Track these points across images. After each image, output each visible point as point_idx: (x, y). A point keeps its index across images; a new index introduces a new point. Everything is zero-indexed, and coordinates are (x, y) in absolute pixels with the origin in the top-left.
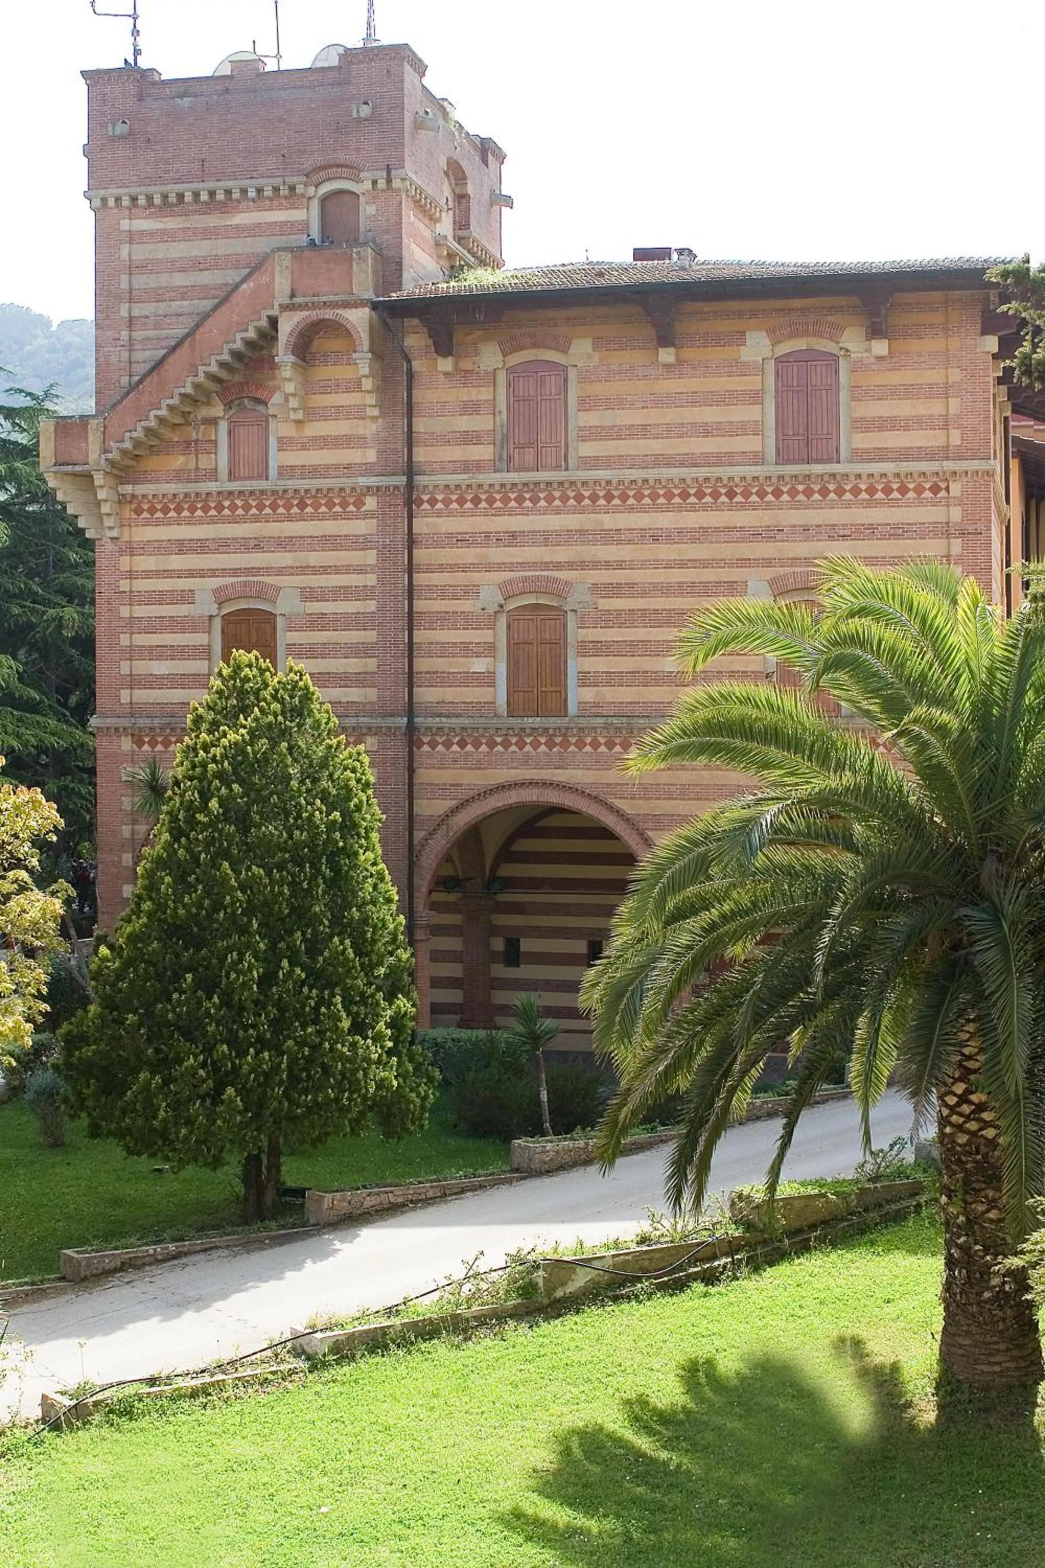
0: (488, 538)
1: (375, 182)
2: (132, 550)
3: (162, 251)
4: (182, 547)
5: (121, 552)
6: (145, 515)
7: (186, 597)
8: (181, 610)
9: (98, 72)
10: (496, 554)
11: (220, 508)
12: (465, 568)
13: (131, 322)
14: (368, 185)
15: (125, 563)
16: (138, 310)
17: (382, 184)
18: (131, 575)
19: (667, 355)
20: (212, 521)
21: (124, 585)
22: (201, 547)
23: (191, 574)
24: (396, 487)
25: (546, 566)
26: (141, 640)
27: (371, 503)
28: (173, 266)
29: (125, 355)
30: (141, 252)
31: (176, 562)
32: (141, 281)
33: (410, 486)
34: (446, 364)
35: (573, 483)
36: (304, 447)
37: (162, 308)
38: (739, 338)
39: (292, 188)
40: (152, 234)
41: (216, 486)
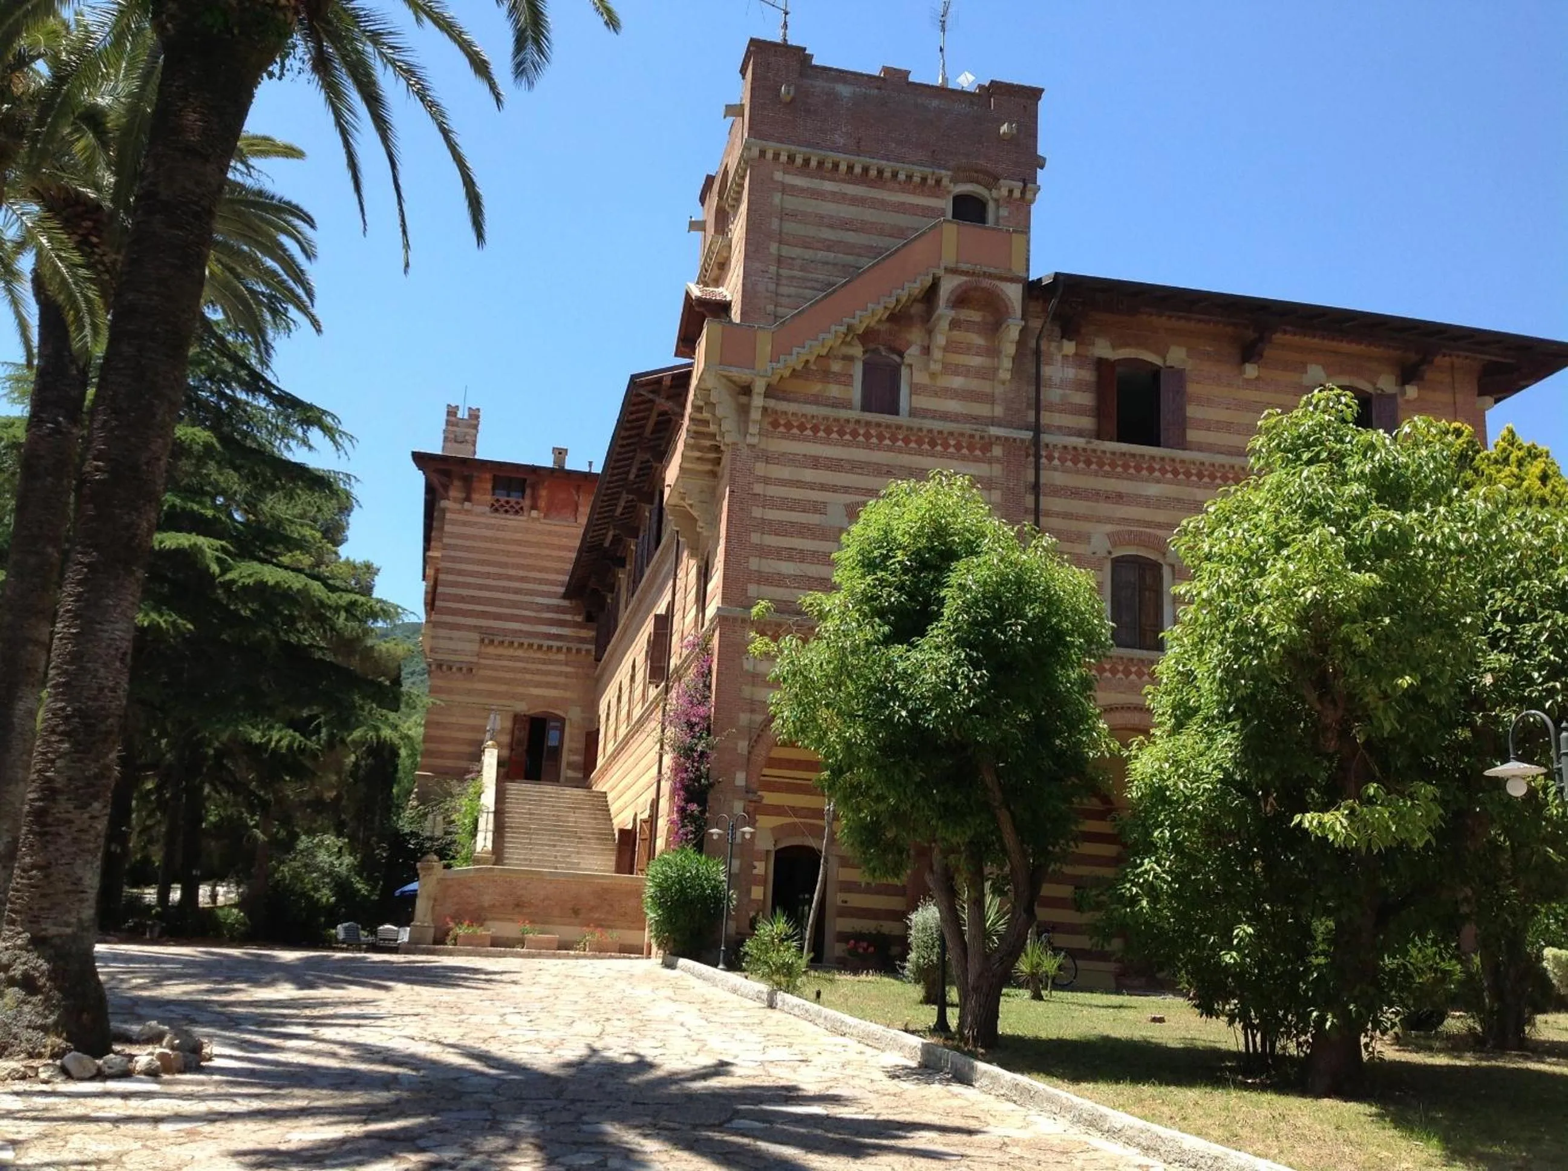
0: (1096, 495)
1: (1011, 191)
2: (768, 458)
3: (811, 206)
4: (816, 463)
5: (757, 458)
6: (782, 429)
7: (818, 508)
8: (814, 519)
9: (764, 42)
10: (1104, 508)
11: (855, 434)
12: (1077, 518)
13: (780, 260)
14: (1004, 192)
15: (761, 468)
16: (786, 251)
17: (1017, 194)
18: (766, 480)
19: (1251, 371)
20: (846, 445)
21: (758, 488)
22: (834, 465)
23: (823, 487)
24: (1023, 441)
25: (1148, 524)
26: (771, 540)
27: (997, 451)
28: (821, 220)
29: (772, 287)
30: (792, 203)
31: (809, 475)
32: (790, 227)
33: (1036, 442)
34: (1069, 347)
35: (1173, 460)
36: (936, 394)
37: (809, 254)
38: (1302, 368)
39: (938, 182)
40: (803, 190)
41: (855, 414)
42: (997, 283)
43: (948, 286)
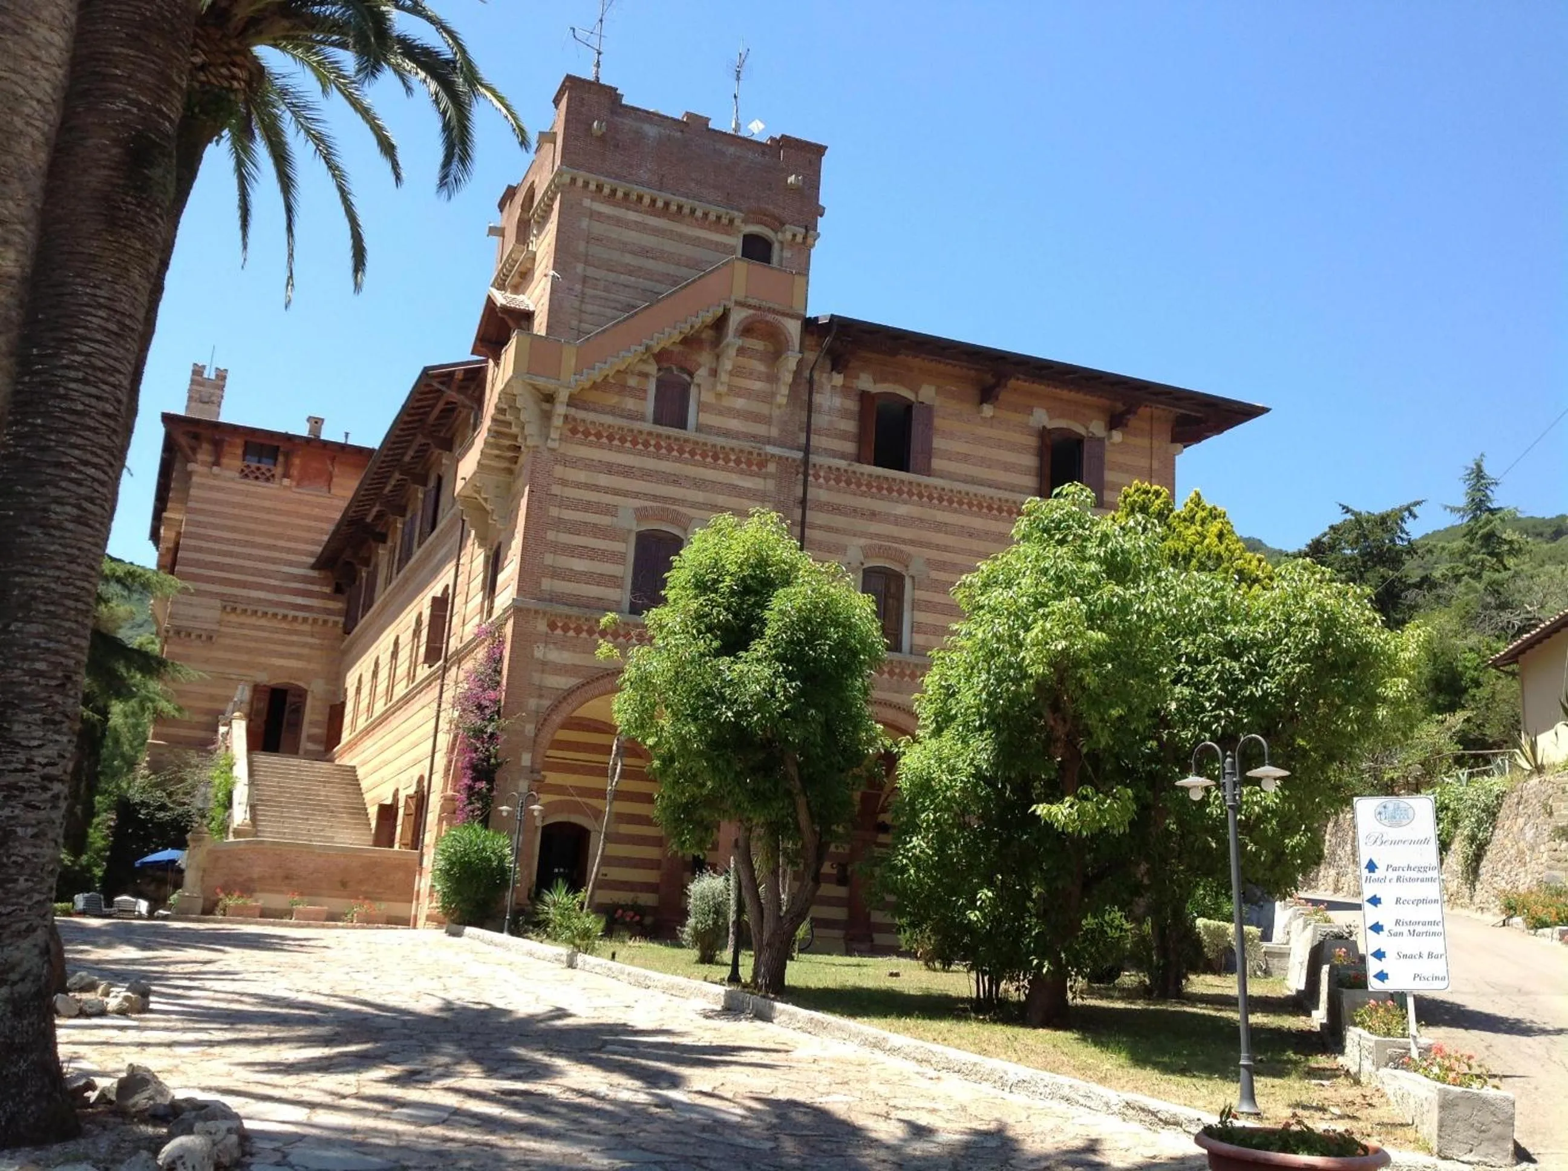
0: (855, 512)
1: (794, 236)
2: (567, 462)
3: (615, 233)
4: (610, 469)
5: (556, 461)
6: (580, 435)
7: (610, 510)
8: (605, 520)
9: (579, 79)
10: (860, 524)
11: (646, 444)
12: (837, 531)
13: (585, 280)
14: (789, 236)
15: (559, 471)
16: (591, 272)
17: (799, 238)
18: (564, 483)
19: (988, 410)
20: (640, 453)
21: (556, 489)
22: (627, 472)
23: (616, 492)
24: (794, 460)
25: (895, 539)
26: (565, 538)
27: (772, 468)
28: (624, 247)
29: (577, 304)
30: (598, 228)
31: (603, 480)
32: (596, 250)
33: (806, 462)
34: (838, 379)
35: (919, 485)
36: (720, 413)
37: (612, 276)
38: (1029, 410)
39: (731, 221)
40: (609, 217)
41: (648, 426)
42: (779, 318)
43: (737, 317)
